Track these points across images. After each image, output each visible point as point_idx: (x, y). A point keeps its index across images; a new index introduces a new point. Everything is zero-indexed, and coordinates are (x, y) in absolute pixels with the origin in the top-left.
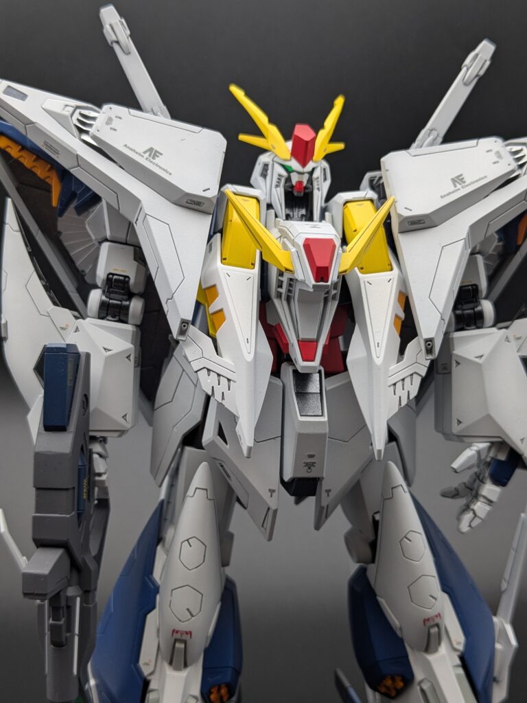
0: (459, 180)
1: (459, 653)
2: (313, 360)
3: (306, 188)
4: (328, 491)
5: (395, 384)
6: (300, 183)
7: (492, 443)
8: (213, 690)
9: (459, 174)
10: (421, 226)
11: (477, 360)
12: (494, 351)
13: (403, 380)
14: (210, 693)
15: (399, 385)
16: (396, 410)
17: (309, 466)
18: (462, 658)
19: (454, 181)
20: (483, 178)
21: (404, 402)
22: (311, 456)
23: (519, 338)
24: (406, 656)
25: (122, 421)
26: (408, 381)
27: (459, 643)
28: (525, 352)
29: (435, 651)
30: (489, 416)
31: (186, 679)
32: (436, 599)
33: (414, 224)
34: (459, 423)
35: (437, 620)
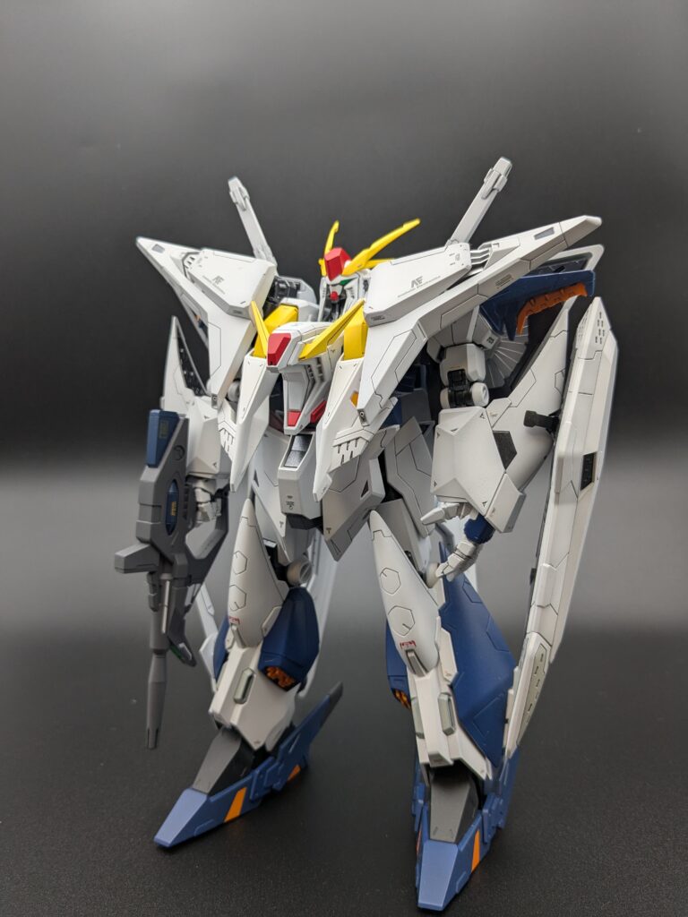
0: (418, 281)
1: (449, 683)
2: (294, 426)
3: (340, 296)
4: (329, 530)
5: (340, 445)
6: (335, 293)
8: (269, 669)
9: (418, 276)
11: (452, 433)
12: (467, 426)
13: (349, 442)
14: (268, 672)
15: (344, 446)
16: (339, 465)
17: (291, 504)
18: (451, 687)
20: (436, 278)
21: (347, 459)
22: (290, 497)
23: (495, 416)
24: (406, 676)
25: (213, 467)
26: (353, 443)
27: (449, 675)
28: (500, 428)
29: (421, 675)
30: (455, 480)
31: (244, 655)
32: (410, 629)
33: (377, 320)
34: (435, 484)
35: (412, 646)
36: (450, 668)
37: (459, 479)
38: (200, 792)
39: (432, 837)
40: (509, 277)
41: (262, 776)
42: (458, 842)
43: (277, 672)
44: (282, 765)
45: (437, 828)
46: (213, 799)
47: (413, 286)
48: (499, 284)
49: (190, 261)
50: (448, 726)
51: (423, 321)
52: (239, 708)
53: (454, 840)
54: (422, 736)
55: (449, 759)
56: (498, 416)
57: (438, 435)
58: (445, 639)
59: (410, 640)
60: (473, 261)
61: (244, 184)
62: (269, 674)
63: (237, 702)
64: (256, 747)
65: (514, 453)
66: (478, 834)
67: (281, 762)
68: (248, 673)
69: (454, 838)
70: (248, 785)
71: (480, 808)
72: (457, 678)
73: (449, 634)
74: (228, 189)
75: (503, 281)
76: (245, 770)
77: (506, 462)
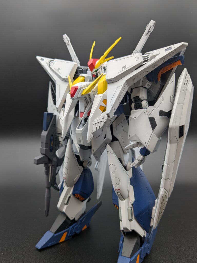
0: (124, 67)
1: (132, 204)
2: (82, 117)
4: (93, 150)
5: (95, 124)
7: (138, 143)
8: (76, 195)
9: (125, 65)
10: (113, 81)
11: (134, 118)
12: (140, 116)
13: (98, 123)
16: (95, 130)
17: (80, 141)
18: (132, 205)
19: (123, 67)
20: (131, 66)
21: (98, 129)
22: (79, 139)
23: (149, 112)
24: (118, 200)
26: (100, 123)
27: (132, 201)
28: (151, 116)
29: (122, 200)
30: (136, 135)
31: (68, 190)
32: (118, 185)
33: (111, 81)
34: (129, 136)
35: (119, 191)
36: (132, 198)
37: (137, 135)
38: (52, 232)
39: (122, 255)
40: (157, 65)
41: (72, 229)
42: (131, 257)
43: (78, 196)
44: (80, 226)
45: (124, 252)
46: (55, 235)
47: (123, 69)
48: (153, 67)
49: (51, 63)
50: (130, 218)
51: (127, 81)
52: (66, 206)
53: (129, 257)
54: (121, 221)
55: (130, 229)
56: (150, 112)
57: (130, 119)
58: (131, 189)
59: (118, 189)
60: (144, 59)
61: (68, 36)
62: (76, 196)
63: (65, 204)
64: (71, 219)
65: (156, 125)
66: (139, 255)
67: (79, 225)
68: (69, 195)
69: (130, 256)
70: (68, 231)
71: (141, 246)
72: (134, 202)
73: (133, 187)
74: (63, 38)
75: (155, 66)
76: (67, 226)
77: (153, 129)
